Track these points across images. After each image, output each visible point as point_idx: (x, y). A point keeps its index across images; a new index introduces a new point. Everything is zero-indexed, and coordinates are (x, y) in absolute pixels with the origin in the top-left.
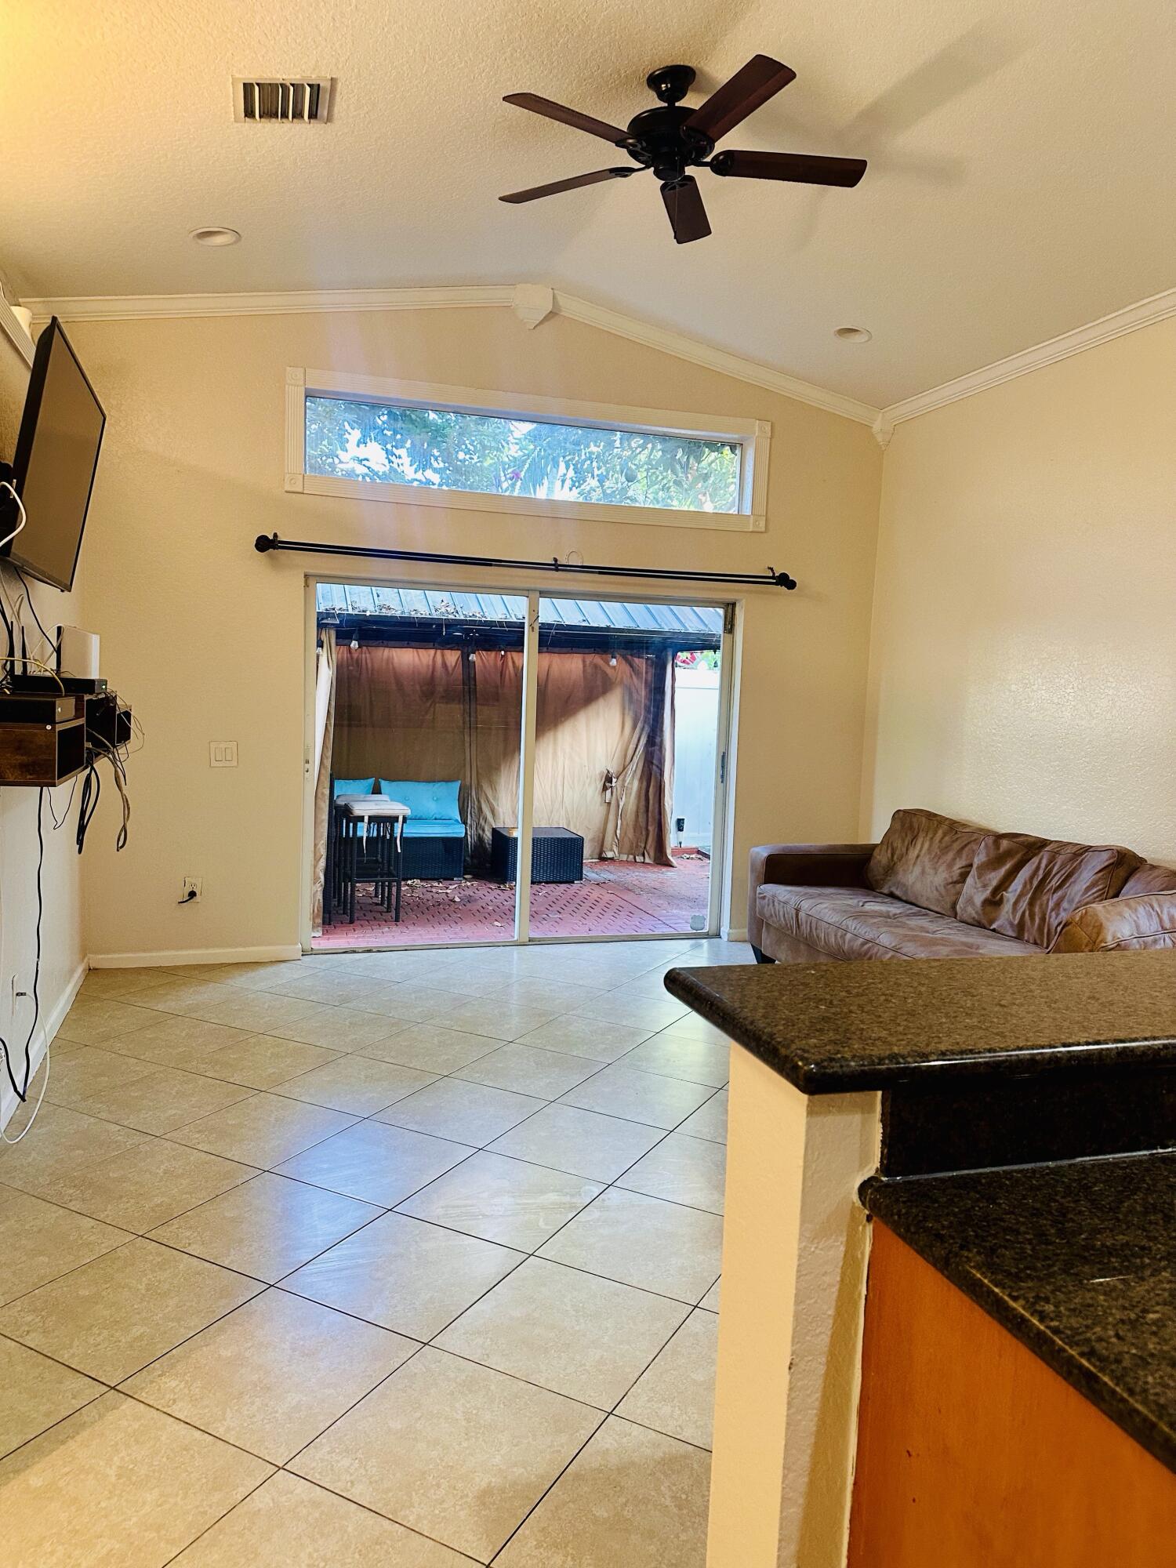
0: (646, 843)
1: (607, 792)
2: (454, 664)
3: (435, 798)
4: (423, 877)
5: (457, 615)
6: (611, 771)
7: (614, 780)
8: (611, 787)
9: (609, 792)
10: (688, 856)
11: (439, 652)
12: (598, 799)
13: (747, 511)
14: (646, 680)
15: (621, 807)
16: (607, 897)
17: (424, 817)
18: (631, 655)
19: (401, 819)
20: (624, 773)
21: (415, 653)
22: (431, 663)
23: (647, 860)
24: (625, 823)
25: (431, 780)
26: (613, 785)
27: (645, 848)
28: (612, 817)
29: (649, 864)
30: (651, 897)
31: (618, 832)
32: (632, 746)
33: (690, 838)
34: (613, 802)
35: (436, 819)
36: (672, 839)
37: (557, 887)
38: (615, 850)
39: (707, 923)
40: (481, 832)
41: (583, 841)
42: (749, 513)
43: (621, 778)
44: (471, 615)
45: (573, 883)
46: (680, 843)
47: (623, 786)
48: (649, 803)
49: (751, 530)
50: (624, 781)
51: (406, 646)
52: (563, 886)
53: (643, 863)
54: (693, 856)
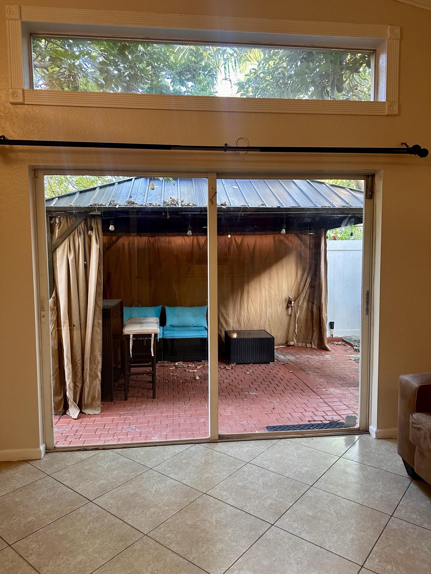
0: (312, 337)
1: (289, 309)
2: (203, 243)
3: (194, 315)
4: (185, 360)
5: (177, 205)
6: (291, 297)
7: (293, 302)
8: (292, 306)
9: (290, 309)
10: (337, 343)
11: (195, 237)
12: (285, 313)
13: (382, 97)
14: (310, 247)
15: (297, 317)
16: (288, 376)
17: (188, 325)
18: (301, 234)
19: (153, 336)
20: (298, 299)
21: (183, 239)
22: (191, 242)
23: (313, 347)
24: (300, 326)
25: (192, 305)
26: (292, 305)
27: (312, 339)
28: (292, 322)
29: (314, 349)
30: (316, 376)
31: (296, 331)
32: (302, 284)
33: (337, 332)
34: (293, 314)
35: (194, 327)
36: (328, 334)
37: (259, 367)
38: (295, 340)
39: (358, 421)
40: (220, 333)
41: (274, 340)
42: (384, 100)
43: (297, 301)
44: (186, 204)
45: (269, 363)
46: (332, 335)
47: (298, 306)
48: (313, 315)
49: (386, 114)
50: (298, 302)
51: (178, 235)
52: (263, 366)
53: (311, 348)
54: (340, 343)
